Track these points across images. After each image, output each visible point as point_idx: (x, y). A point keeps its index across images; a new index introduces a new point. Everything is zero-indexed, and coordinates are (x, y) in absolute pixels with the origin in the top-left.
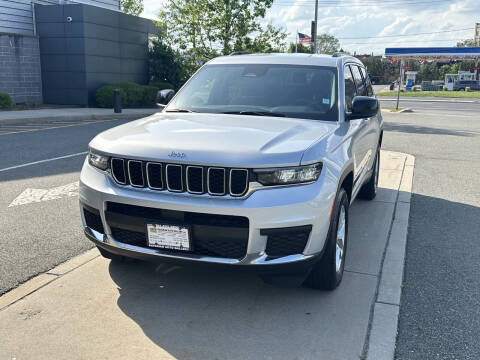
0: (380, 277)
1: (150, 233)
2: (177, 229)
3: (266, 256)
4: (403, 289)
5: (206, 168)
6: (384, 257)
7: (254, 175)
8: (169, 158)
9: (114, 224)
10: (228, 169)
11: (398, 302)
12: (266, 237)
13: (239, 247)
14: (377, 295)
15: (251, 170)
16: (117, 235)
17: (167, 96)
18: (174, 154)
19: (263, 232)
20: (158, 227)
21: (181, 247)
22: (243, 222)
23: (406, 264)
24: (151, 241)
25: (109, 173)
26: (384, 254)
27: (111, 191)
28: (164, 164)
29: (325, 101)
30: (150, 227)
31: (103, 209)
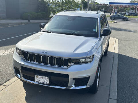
0: (110, 87)
1: (36, 78)
2: (45, 77)
3: (75, 86)
4: (117, 92)
5: (55, 57)
6: (111, 79)
7: (71, 60)
8: (42, 53)
9: (24, 74)
10: (62, 58)
11: (116, 98)
12: (74, 81)
13: (66, 84)
14: (109, 95)
15: (70, 59)
16: (25, 77)
17: (43, 25)
18: (44, 52)
19: (74, 79)
20: (38, 76)
21: (46, 83)
22: (67, 76)
23: (117, 82)
24: (36, 80)
25: (22, 56)
26: (111, 77)
27: (23, 63)
28: (41, 55)
29: (94, 30)
30: (36, 76)
31: (20, 69)
